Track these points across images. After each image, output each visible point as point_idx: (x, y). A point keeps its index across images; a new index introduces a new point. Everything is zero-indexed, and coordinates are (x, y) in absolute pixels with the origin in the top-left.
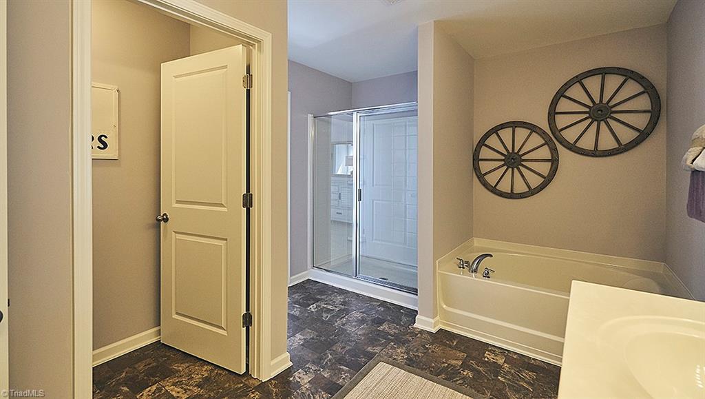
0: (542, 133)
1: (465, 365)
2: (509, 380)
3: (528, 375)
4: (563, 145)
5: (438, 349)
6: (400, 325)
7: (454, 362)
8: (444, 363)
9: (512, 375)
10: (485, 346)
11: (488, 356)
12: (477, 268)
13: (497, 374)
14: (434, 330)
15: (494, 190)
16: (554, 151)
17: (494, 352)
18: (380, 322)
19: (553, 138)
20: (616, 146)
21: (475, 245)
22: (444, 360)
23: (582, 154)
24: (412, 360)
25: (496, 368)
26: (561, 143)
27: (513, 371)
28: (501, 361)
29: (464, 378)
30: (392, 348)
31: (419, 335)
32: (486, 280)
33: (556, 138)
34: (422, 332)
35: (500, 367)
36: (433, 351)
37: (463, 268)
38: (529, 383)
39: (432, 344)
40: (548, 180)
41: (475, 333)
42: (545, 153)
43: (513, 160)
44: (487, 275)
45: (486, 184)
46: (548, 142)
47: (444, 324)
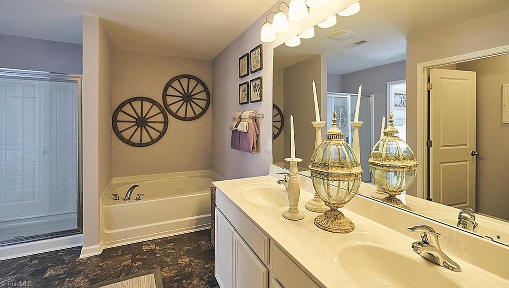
0: (159, 106)
1: (134, 261)
2: (162, 253)
3: (169, 246)
4: (170, 114)
5: (109, 262)
6: (66, 263)
7: (125, 263)
8: (119, 267)
9: (163, 250)
10: (140, 244)
11: (145, 248)
12: (130, 197)
13: (155, 254)
14: (100, 253)
15: (128, 142)
16: (165, 117)
17: (147, 245)
18: (44, 271)
19: (165, 110)
20: (194, 115)
21: (114, 182)
22: (119, 266)
23: (180, 119)
24: (94, 279)
25: (153, 251)
26: (169, 113)
27: (162, 248)
28: (153, 247)
29: (137, 267)
30: (69, 282)
31: (88, 262)
32: (139, 202)
33: (167, 109)
34: (89, 258)
35: (154, 250)
36: (107, 265)
37: (118, 199)
38: (172, 249)
39: (103, 261)
40: (162, 134)
41: (130, 240)
42: (160, 118)
43: (141, 122)
44: (139, 199)
45: (122, 139)
46: (162, 112)
47: (107, 245)
